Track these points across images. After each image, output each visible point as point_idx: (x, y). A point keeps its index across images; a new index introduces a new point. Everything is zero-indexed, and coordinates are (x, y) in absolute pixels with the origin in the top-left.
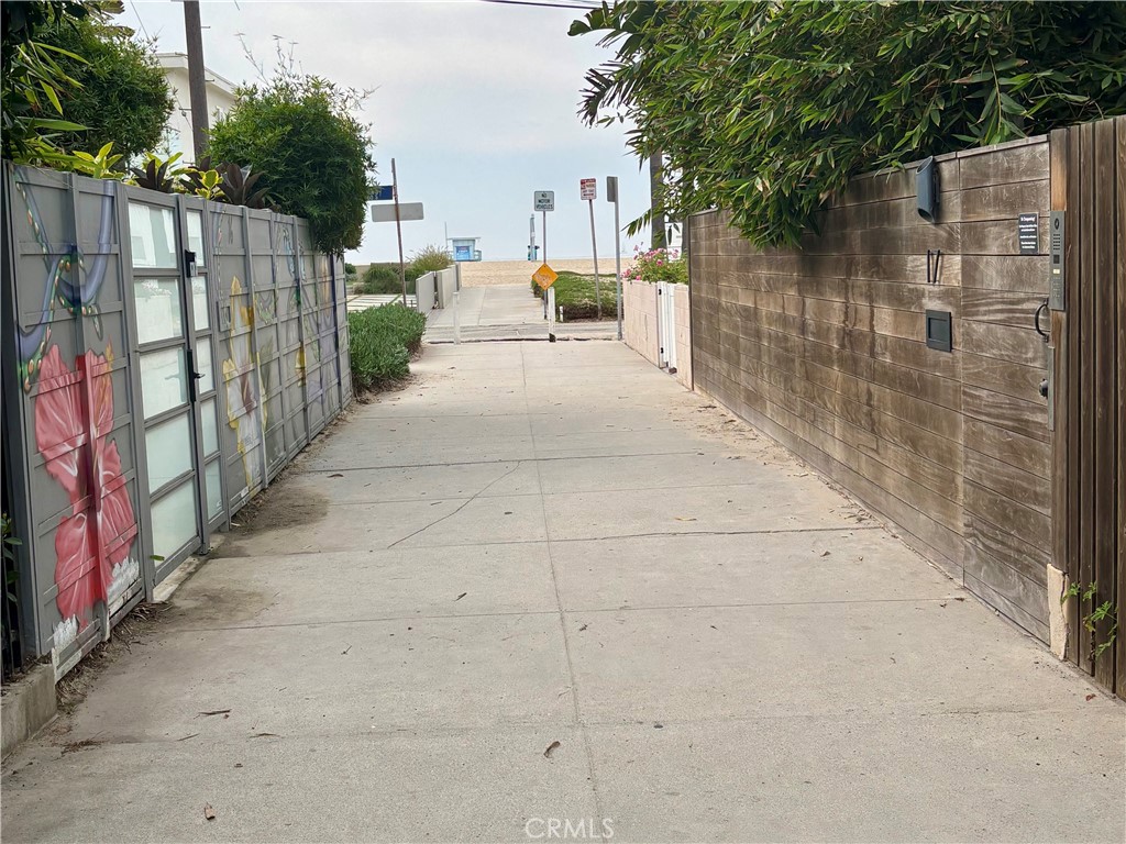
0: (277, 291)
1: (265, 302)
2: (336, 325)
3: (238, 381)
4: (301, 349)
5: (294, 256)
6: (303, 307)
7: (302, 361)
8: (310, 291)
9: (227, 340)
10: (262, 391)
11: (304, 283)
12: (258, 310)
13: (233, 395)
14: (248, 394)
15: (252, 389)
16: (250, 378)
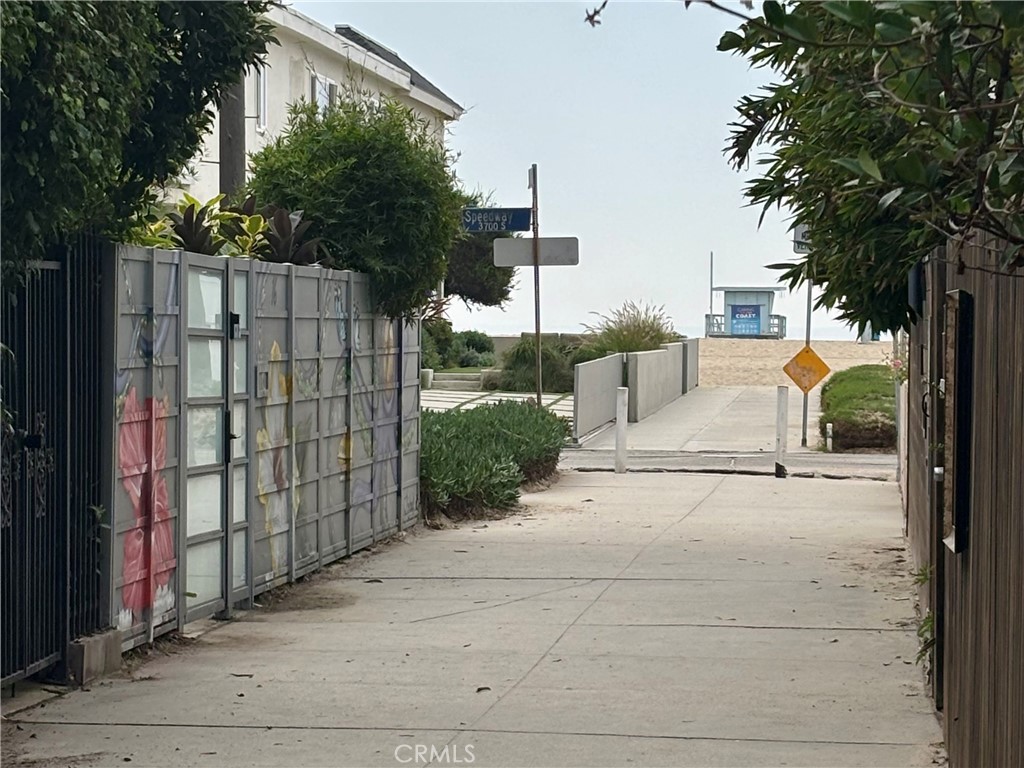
0: (321, 361)
1: (306, 372)
2: (399, 413)
3: (271, 454)
4: (347, 436)
5: (347, 321)
6: (354, 384)
7: (347, 450)
8: (365, 366)
9: (263, 408)
10: (296, 473)
11: (358, 354)
12: (297, 380)
13: (264, 467)
14: (280, 473)
15: (284, 466)
16: (283, 453)
